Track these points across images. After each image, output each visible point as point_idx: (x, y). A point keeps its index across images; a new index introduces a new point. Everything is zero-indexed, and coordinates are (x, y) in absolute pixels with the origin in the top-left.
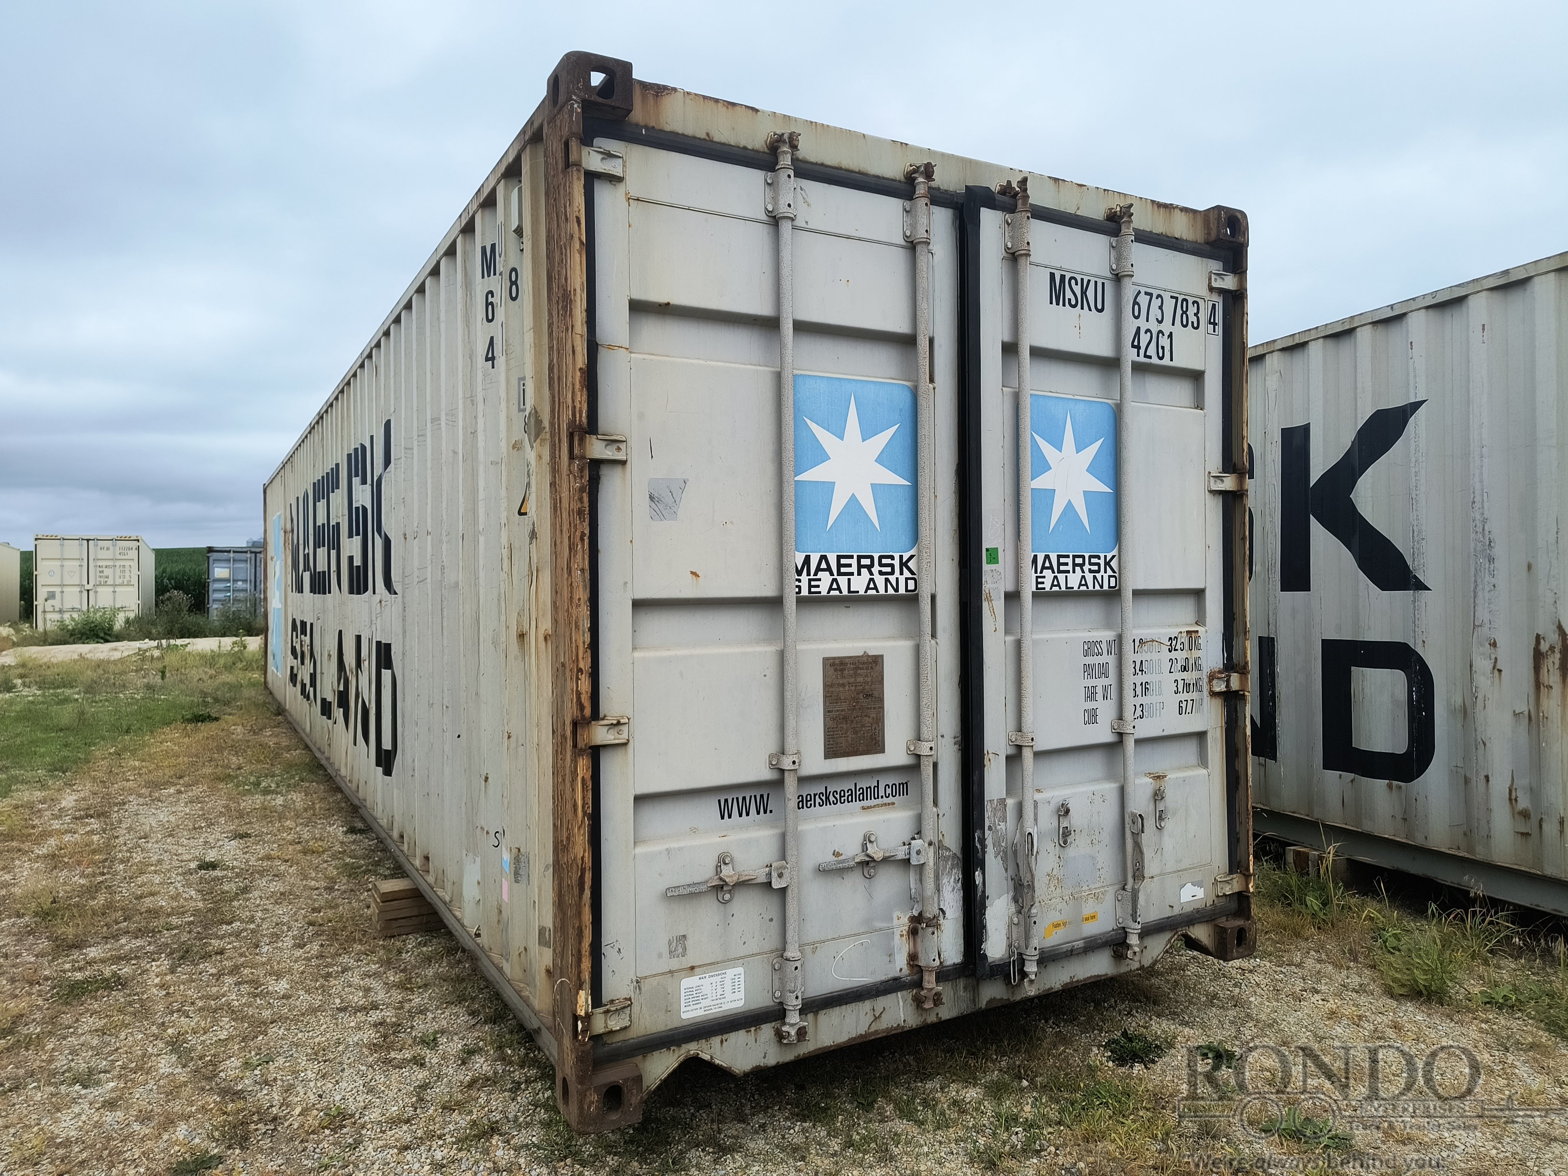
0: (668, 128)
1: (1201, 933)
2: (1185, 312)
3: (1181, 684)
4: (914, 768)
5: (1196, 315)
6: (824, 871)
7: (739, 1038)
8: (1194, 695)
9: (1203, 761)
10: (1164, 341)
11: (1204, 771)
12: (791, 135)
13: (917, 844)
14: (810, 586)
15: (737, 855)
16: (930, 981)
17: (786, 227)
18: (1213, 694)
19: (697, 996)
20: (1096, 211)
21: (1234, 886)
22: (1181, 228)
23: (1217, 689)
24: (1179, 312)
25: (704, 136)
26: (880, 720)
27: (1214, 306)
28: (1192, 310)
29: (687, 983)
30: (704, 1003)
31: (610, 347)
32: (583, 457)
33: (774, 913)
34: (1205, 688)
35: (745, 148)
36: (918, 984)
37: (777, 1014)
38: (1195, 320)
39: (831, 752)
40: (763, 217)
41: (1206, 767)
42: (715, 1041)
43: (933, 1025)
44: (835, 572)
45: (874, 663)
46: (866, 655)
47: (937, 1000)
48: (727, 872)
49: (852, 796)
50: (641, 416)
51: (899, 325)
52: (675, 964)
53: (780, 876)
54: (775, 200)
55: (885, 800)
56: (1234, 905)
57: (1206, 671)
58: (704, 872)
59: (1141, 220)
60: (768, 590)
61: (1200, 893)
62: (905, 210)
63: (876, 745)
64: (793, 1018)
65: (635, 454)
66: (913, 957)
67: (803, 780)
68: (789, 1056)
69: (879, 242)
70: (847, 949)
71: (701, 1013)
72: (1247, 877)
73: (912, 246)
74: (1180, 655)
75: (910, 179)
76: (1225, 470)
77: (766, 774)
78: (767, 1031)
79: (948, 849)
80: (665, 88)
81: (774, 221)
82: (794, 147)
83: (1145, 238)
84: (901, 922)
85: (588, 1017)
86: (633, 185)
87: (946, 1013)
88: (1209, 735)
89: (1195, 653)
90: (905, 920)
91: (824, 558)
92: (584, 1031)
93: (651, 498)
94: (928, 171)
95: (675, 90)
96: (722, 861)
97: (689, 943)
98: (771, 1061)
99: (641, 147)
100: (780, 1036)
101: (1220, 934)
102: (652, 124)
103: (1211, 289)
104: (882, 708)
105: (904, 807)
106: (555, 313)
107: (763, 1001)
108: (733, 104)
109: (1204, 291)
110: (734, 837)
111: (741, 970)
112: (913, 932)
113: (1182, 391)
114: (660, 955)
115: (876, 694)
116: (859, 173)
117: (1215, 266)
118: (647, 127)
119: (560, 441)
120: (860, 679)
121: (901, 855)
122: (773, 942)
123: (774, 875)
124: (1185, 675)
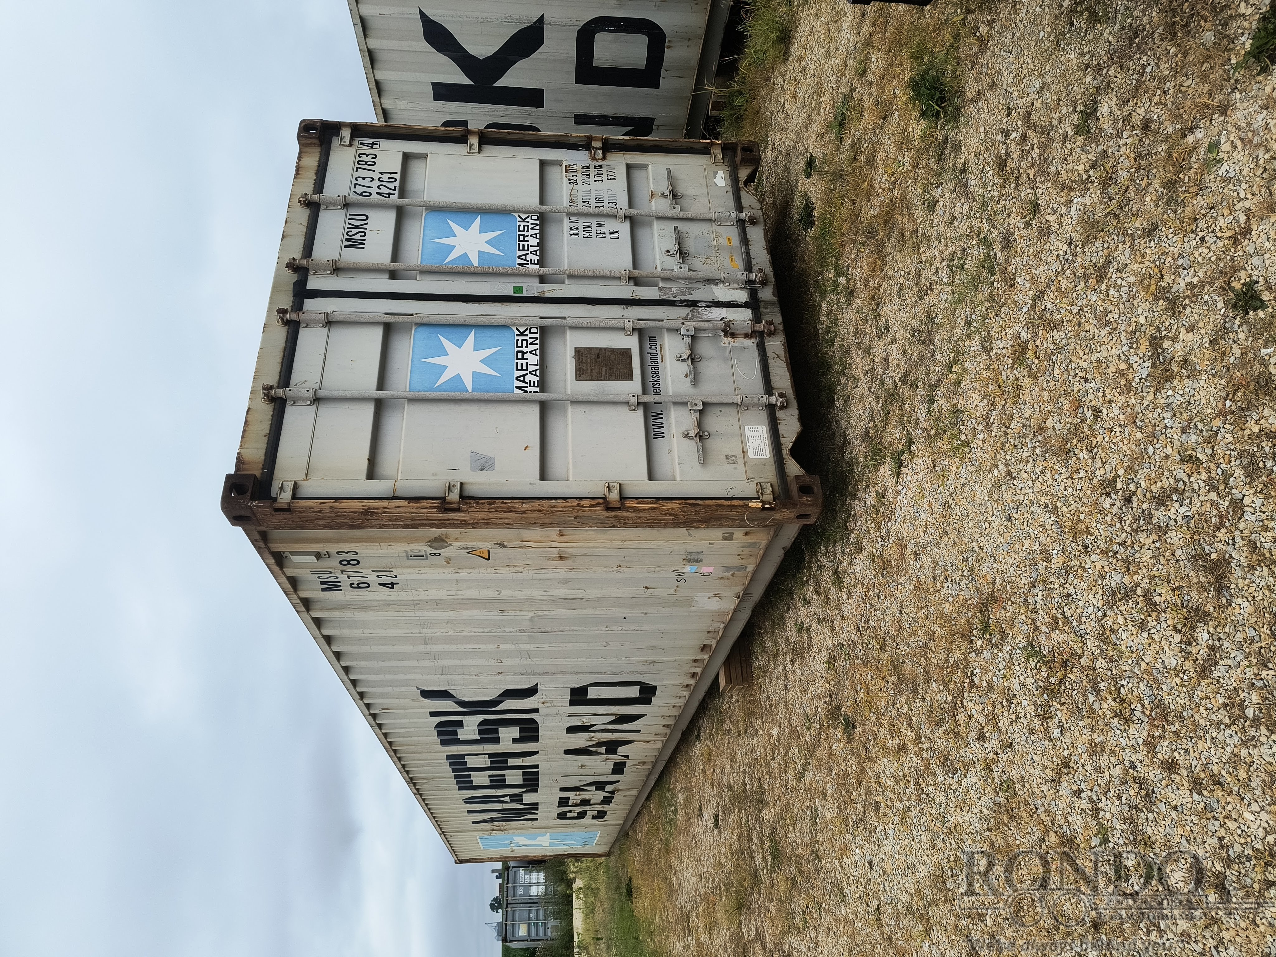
0: (263, 457)
1: (743, 174)
2: (366, 163)
3: (597, 178)
4: (641, 332)
5: (367, 156)
6: (695, 382)
7: (782, 429)
8: (604, 170)
9: (644, 167)
10: (385, 177)
11: (650, 166)
12: (264, 389)
13: (682, 331)
14: (534, 386)
15: (684, 428)
16: (760, 327)
17: (321, 393)
18: (604, 158)
19: (759, 450)
20: (303, 214)
21: (718, 152)
22: (312, 161)
23: (601, 155)
24: (365, 167)
25: (266, 438)
26: (612, 351)
27: (361, 144)
28: (364, 158)
29: (751, 455)
30: (762, 446)
31: (395, 490)
32: (459, 503)
33: (716, 410)
34: (600, 163)
35: (272, 416)
36: (761, 333)
37: (771, 409)
38: (370, 157)
39: (630, 378)
40: (314, 407)
41: (648, 165)
42: (783, 440)
43: (784, 326)
44: (525, 372)
45: (580, 353)
46: (575, 357)
47: (770, 323)
48: (692, 433)
49: (655, 367)
50: (434, 474)
51: (378, 333)
52: (740, 461)
53: (696, 405)
54: (304, 399)
55: (658, 349)
56: (729, 153)
57: (590, 162)
58: (692, 446)
59: (307, 186)
60: (536, 409)
61: (721, 174)
62: (306, 327)
63: (627, 353)
64: (773, 399)
65: (457, 478)
66: (746, 336)
67: (645, 391)
68: (794, 403)
69: (327, 343)
70: (739, 371)
71: (767, 448)
72: (713, 144)
73: (329, 323)
74: (580, 178)
75: (287, 323)
76: (467, 143)
77: (640, 413)
78: (780, 414)
79: (688, 315)
80: (238, 458)
81: (317, 400)
82: (271, 387)
83: (319, 186)
84: (727, 342)
85: (764, 503)
86: (299, 476)
87: (778, 319)
88: (629, 162)
89: (579, 168)
90: (726, 340)
91: (517, 379)
92: (770, 503)
93: (482, 470)
94: (282, 312)
95: (239, 454)
96: (686, 436)
97: (730, 454)
98: (796, 412)
99: (275, 472)
100: (783, 407)
101: (745, 162)
102: (261, 466)
103: (351, 145)
104: (605, 349)
105: (662, 339)
106: (374, 523)
107: (764, 416)
108: (246, 422)
109: (352, 150)
110: (674, 429)
111: (746, 427)
112: (733, 335)
113: (416, 167)
114: (735, 468)
115: (597, 352)
116: (284, 352)
117: (335, 142)
118: (263, 469)
119: (448, 520)
120: (589, 360)
121: (688, 340)
122: (733, 411)
123: (695, 408)
124: (592, 175)
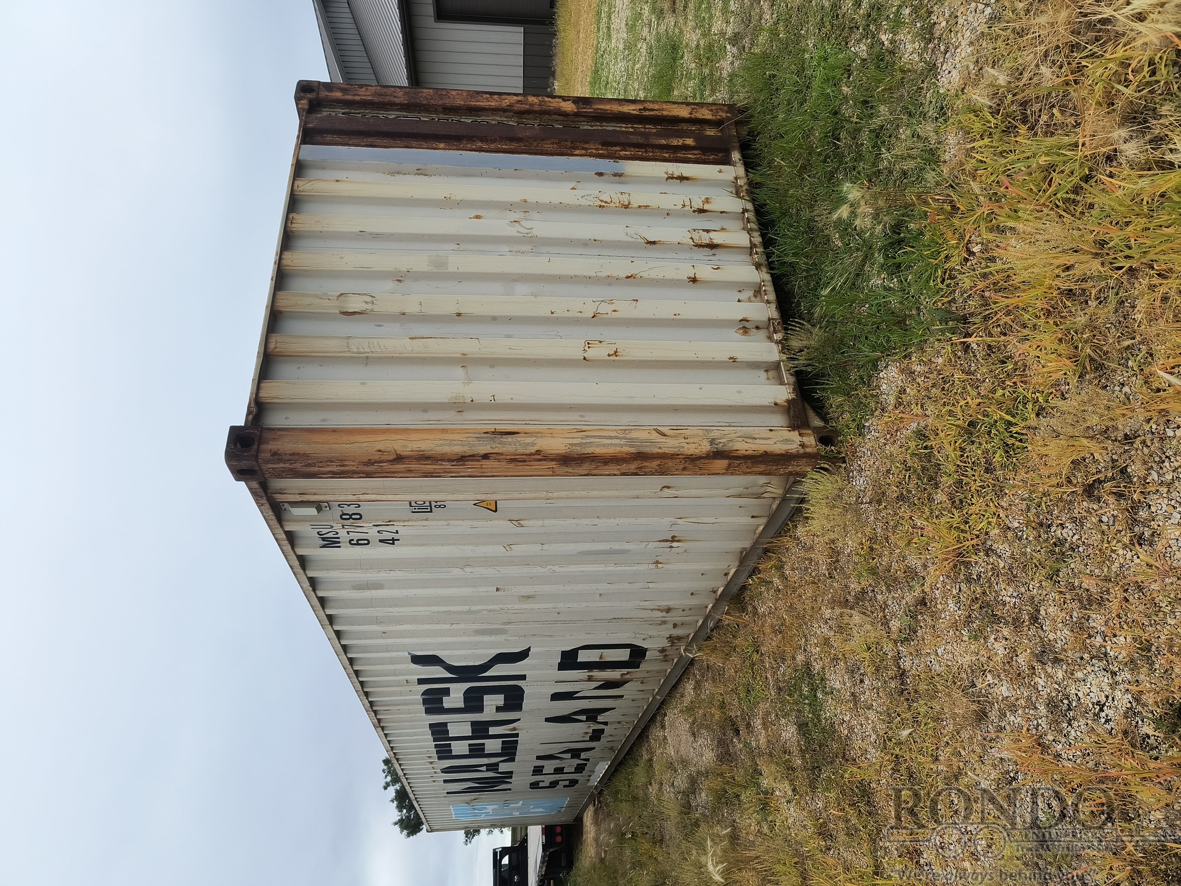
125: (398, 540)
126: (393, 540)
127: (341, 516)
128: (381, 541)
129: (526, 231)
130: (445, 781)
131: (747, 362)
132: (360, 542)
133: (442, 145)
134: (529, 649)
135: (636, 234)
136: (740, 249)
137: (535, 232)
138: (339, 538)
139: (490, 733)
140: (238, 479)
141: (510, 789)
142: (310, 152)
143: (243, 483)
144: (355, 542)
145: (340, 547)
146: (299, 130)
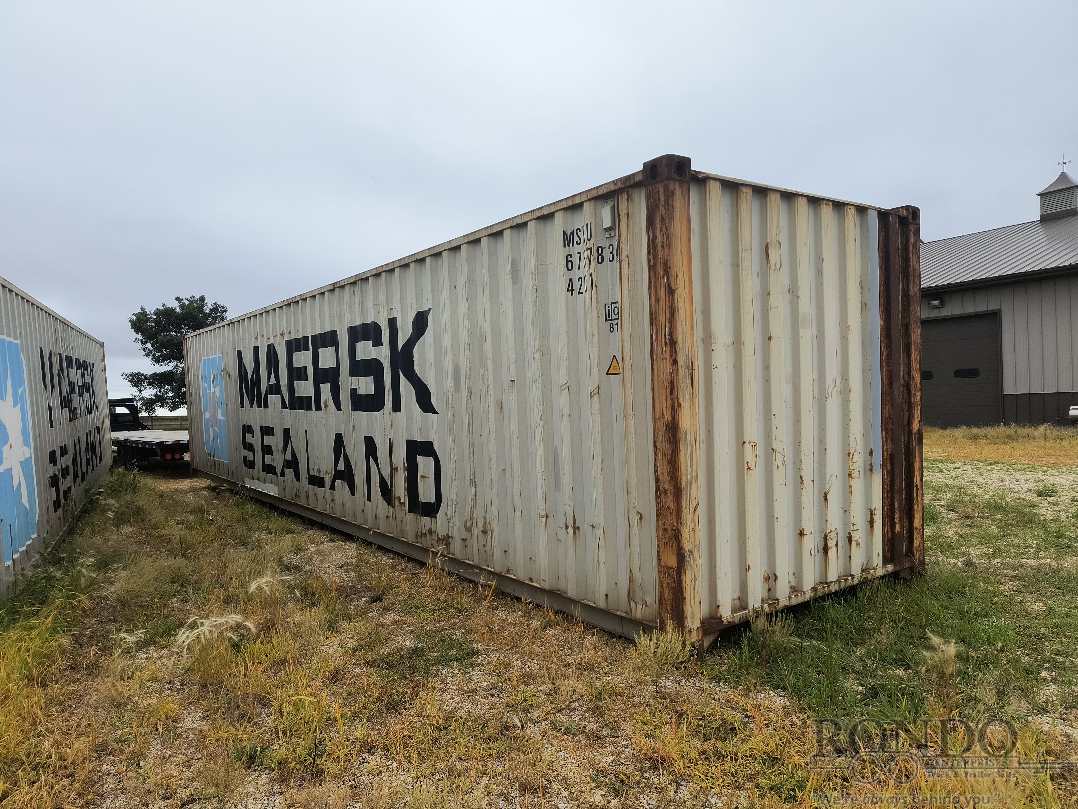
125: (572, 295)
126: (572, 290)
127: (600, 247)
128: (571, 280)
129: (830, 392)
130: (256, 349)
131: (746, 580)
132: (570, 263)
133: (882, 323)
134: (435, 412)
135: (832, 484)
136: (824, 573)
137: (829, 399)
138: (573, 245)
139: (322, 385)
140: (645, 165)
141: (242, 406)
142: (873, 218)
143: (641, 168)
144: (569, 259)
145: (565, 246)
146: (885, 209)
